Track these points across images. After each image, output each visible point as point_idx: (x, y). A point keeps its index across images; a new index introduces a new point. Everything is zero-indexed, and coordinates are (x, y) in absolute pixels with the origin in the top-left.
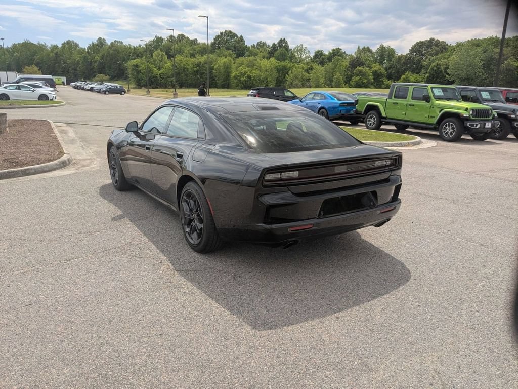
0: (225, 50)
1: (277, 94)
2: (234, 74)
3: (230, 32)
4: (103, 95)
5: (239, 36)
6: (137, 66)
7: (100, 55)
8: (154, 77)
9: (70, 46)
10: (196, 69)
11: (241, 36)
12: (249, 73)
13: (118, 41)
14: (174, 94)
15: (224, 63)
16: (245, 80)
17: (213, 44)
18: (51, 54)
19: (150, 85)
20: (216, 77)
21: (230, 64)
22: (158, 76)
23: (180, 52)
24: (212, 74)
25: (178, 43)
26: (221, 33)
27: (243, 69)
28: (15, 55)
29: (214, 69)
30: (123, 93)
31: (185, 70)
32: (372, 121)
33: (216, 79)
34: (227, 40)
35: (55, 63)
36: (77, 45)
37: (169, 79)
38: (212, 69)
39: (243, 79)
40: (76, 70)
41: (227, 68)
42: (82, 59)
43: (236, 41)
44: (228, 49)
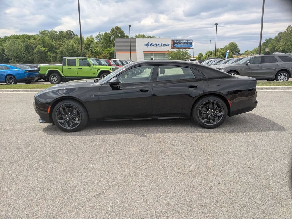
32: (55, 79)
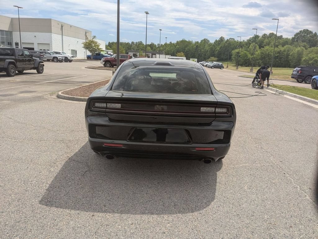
0: (302, 42)
1: (317, 71)
2: (304, 59)
3: (307, 30)
4: (211, 69)
5: (314, 33)
6: (238, 53)
7: (220, 47)
8: (248, 60)
9: (205, 41)
10: (276, 55)
11: (316, 33)
12: (316, 58)
13: (231, 38)
14: (251, 70)
15: (298, 51)
16: (312, 63)
17: (293, 39)
18: (194, 47)
19: (245, 64)
20: (290, 60)
21: (302, 52)
22: (251, 59)
23: (268, 44)
24: (288, 58)
25: (269, 38)
26: (301, 31)
27: (311, 56)
28: (177, 47)
29: (289, 55)
30: (222, 68)
31: (269, 55)
33: (290, 61)
34: (304, 36)
35: (195, 52)
36: (209, 41)
37: (258, 61)
38: (288, 55)
39: (310, 62)
40: (205, 55)
41: (300, 55)
42: (210, 49)
43: (311, 36)
44: (303, 41)
